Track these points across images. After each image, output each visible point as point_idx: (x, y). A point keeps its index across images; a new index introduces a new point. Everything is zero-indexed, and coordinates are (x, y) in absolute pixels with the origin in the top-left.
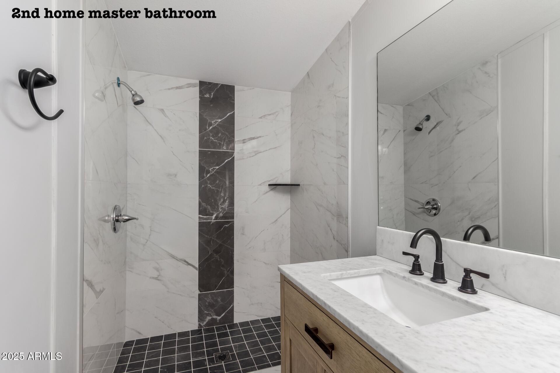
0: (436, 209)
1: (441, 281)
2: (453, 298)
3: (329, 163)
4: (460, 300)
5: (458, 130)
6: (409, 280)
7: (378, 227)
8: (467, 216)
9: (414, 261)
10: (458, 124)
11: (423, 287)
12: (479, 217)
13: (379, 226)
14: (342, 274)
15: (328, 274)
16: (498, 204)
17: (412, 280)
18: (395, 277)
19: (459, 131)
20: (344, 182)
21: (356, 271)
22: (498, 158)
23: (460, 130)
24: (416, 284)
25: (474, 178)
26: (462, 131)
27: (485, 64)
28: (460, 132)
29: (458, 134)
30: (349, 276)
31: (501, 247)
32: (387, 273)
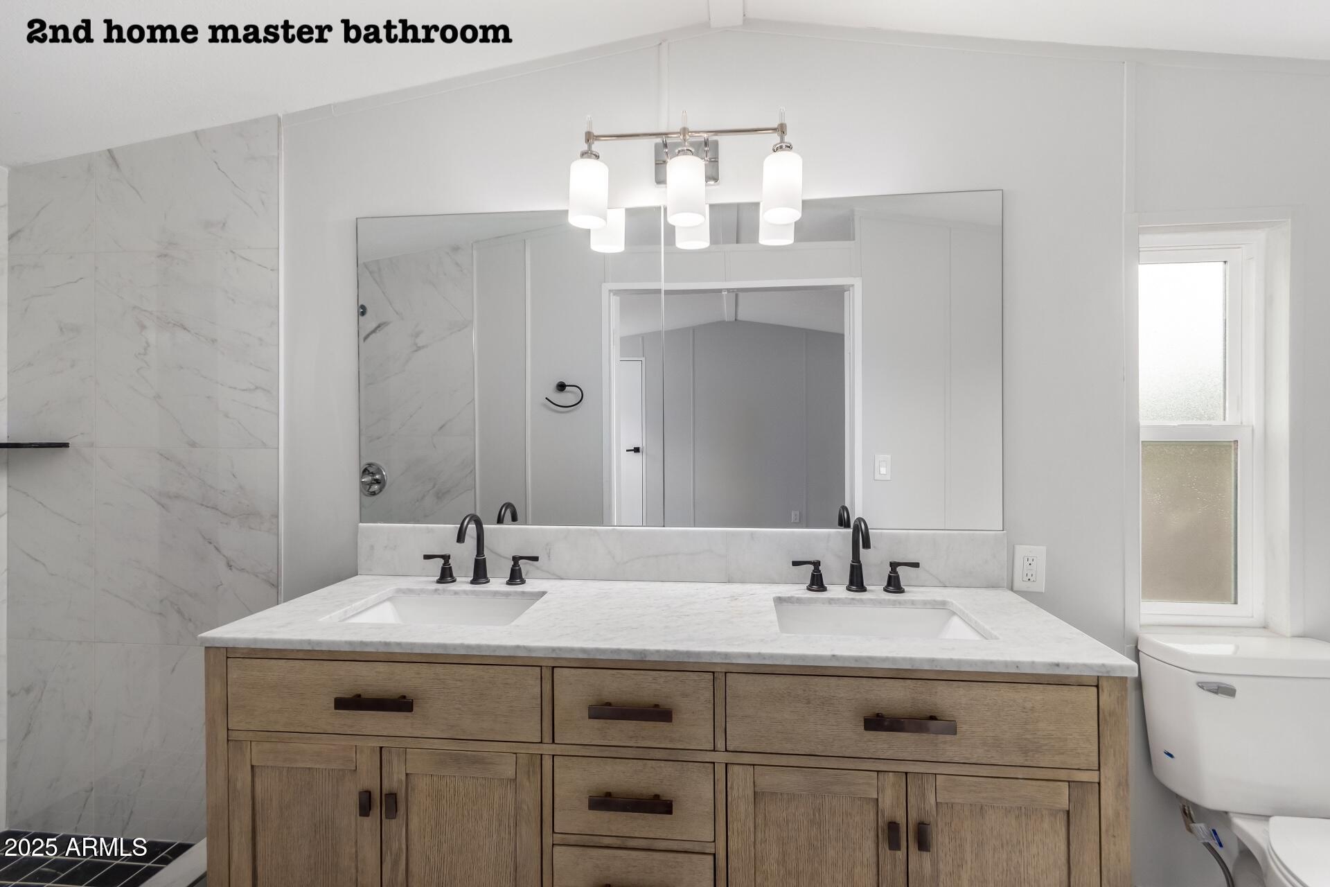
0: (377, 482)
1: (484, 580)
2: (507, 594)
3: (208, 397)
4: (516, 593)
5: (416, 344)
6: (444, 591)
7: (361, 524)
8: (430, 490)
9: (444, 564)
10: (417, 335)
11: (467, 594)
12: (448, 491)
13: (361, 522)
14: (346, 612)
15: (328, 616)
16: (475, 468)
17: (450, 591)
18: (419, 594)
19: (419, 347)
20: (262, 442)
21: (363, 601)
22: (474, 399)
23: (419, 345)
24: (456, 593)
25: (441, 428)
26: (423, 347)
27: (456, 249)
28: (419, 349)
29: (416, 351)
30: (355, 612)
31: (530, 523)
32: (404, 593)
